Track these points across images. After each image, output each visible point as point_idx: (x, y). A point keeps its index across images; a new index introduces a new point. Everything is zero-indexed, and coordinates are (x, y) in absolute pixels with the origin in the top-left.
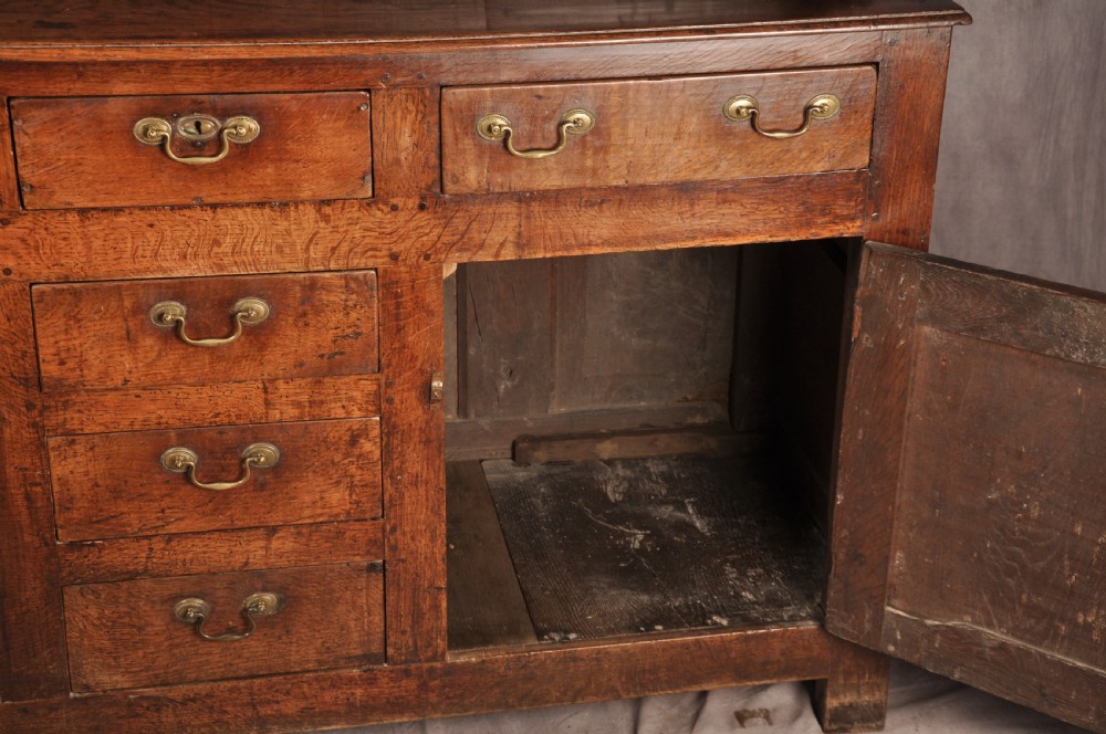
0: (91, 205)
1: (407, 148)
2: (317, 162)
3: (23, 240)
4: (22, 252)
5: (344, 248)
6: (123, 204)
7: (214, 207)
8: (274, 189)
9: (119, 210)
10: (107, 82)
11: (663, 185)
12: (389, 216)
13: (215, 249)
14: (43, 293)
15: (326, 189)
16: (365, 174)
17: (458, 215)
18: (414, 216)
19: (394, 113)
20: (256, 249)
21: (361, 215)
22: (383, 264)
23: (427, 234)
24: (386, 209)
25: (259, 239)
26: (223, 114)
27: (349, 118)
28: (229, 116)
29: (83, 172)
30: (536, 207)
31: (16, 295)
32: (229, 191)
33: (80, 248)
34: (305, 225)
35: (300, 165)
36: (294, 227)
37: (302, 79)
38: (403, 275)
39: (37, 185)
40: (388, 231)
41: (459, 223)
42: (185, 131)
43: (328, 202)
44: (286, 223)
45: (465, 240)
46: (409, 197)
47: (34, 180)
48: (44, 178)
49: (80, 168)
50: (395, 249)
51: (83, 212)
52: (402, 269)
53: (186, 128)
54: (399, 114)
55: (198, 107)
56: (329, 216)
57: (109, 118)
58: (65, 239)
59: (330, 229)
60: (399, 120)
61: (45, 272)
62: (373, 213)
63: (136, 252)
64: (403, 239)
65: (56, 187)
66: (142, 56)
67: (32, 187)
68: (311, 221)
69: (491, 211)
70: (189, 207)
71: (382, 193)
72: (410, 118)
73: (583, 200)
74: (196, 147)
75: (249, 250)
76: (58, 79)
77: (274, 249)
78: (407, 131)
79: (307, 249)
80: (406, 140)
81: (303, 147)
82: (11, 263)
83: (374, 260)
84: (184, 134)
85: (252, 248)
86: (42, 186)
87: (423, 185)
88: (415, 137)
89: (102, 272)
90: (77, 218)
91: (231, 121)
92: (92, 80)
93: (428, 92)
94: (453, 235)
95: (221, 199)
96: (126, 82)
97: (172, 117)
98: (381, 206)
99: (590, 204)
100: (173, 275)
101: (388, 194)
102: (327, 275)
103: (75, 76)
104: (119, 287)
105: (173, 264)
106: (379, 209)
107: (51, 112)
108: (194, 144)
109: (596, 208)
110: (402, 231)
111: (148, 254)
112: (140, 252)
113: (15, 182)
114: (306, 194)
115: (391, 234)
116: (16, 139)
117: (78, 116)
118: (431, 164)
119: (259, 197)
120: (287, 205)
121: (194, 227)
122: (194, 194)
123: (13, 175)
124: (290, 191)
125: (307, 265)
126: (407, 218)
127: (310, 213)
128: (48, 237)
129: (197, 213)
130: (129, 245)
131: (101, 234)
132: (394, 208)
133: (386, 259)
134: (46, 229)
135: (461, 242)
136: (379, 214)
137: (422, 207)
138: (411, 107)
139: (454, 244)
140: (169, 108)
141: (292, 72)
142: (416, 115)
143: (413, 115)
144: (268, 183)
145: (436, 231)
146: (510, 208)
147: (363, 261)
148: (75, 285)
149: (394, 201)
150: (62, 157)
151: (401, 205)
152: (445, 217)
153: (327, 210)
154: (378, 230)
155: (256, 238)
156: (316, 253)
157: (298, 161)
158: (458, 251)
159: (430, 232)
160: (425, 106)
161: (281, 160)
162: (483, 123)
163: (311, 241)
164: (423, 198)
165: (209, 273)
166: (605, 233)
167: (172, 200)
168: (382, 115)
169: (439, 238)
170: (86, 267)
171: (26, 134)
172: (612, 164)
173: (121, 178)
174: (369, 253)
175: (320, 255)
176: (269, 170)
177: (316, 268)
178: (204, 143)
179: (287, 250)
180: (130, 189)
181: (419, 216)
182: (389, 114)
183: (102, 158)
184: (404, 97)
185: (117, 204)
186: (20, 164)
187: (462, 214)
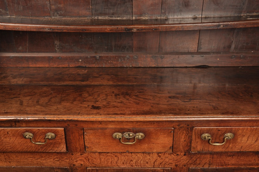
0: (102, 151)
1: (183, 141)
2: (158, 144)
3: (85, 158)
4: (85, 161)
5: (164, 163)
6: (109, 151)
7: (132, 153)
8: (147, 149)
9: (108, 153)
10: (107, 125)
11: (250, 152)
12: (176, 157)
13: (131, 162)
14: (89, 170)
15: (160, 150)
16: (171, 147)
17: (194, 157)
18: (183, 156)
19: (180, 133)
20: (141, 162)
21: (169, 156)
22: (173, 167)
23: (185, 161)
24: (175, 155)
25: (142, 160)
26: (135, 132)
27: (168, 134)
28: (137, 133)
29: (100, 144)
30: (215, 156)
31: (83, 170)
32: (136, 149)
33: (99, 160)
34: (154, 158)
35: (154, 144)
36: (151, 158)
37: (156, 125)
38: (178, 170)
39: (89, 147)
40: (175, 160)
41: (194, 159)
42: (125, 136)
43: (161, 153)
44: (150, 157)
45: (195, 162)
46: (182, 152)
47: (88, 146)
48: (91, 145)
49: (100, 143)
50: (177, 164)
51: (99, 153)
52: (178, 168)
53: (126, 135)
54: (181, 134)
55: (129, 130)
56: (160, 156)
57: (107, 133)
58: (95, 158)
59: (160, 159)
60: (181, 135)
61: (90, 165)
62: (172, 156)
63: (112, 162)
64: (179, 161)
65: (93, 147)
66: (116, 120)
67: (88, 147)
68: (156, 157)
69: (203, 156)
70: (125, 153)
71: (175, 151)
72: (184, 135)
73: (228, 155)
74: (128, 140)
75: (139, 162)
76: (95, 124)
77: (146, 162)
78: (183, 137)
79: (154, 163)
80: (182, 140)
81: (155, 140)
82: (82, 163)
83: (171, 166)
84: (125, 137)
85: (140, 162)
86: (90, 147)
87: (186, 150)
88: (185, 139)
89: (104, 165)
90: (98, 154)
91: (137, 134)
92: (103, 124)
93: (189, 129)
94: (192, 161)
95: (134, 151)
96: (112, 125)
97: (123, 133)
98: (174, 154)
99: (230, 156)
100: (121, 167)
101: (176, 152)
102: (159, 169)
103: (99, 123)
104: (107, 169)
105: (121, 165)
106: (173, 155)
107: (93, 131)
108: (127, 139)
109: (231, 157)
110: (179, 160)
111: (115, 162)
112: (113, 162)
113: (84, 146)
114: (155, 151)
115: (176, 160)
116: (85, 137)
117: (99, 132)
118: (188, 145)
119: (143, 151)
120: (150, 153)
121: (126, 157)
122: (127, 150)
123: (83, 144)
124: (151, 150)
125: (154, 166)
126: (181, 157)
127: (156, 155)
128: (91, 158)
129: (127, 154)
130: (110, 160)
131: (104, 158)
132: (178, 155)
133: (174, 166)
134: (91, 156)
135: (194, 163)
136: (173, 156)
137: (185, 155)
138: (185, 132)
139: (192, 163)
140: (122, 131)
141: (154, 123)
142: (186, 134)
143: (185, 134)
144: (146, 148)
145: (188, 160)
146: (208, 156)
147: (168, 166)
148: (97, 168)
149: (178, 153)
150: (95, 141)
151: (179, 154)
152: (191, 157)
153: (160, 154)
154: (173, 159)
155: (141, 160)
156: (157, 163)
157: (153, 143)
158: (193, 165)
159: (186, 160)
160: (188, 132)
161: (149, 143)
162: (203, 135)
163: (155, 161)
164: (185, 153)
165: (129, 167)
166: (233, 162)
167: (121, 151)
168: (177, 134)
169: (188, 162)
170: (100, 165)
171: (87, 136)
172: (237, 147)
173: (109, 146)
174: (170, 164)
175: (157, 164)
176: (146, 145)
177: (156, 167)
178: (130, 139)
179: (149, 163)
180: (111, 148)
181: (184, 157)
182: (178, 133)
183: (105, 141)
184: (183, 130)
185: (108, 151)
186: (85, 142)
187: (195, 157)
